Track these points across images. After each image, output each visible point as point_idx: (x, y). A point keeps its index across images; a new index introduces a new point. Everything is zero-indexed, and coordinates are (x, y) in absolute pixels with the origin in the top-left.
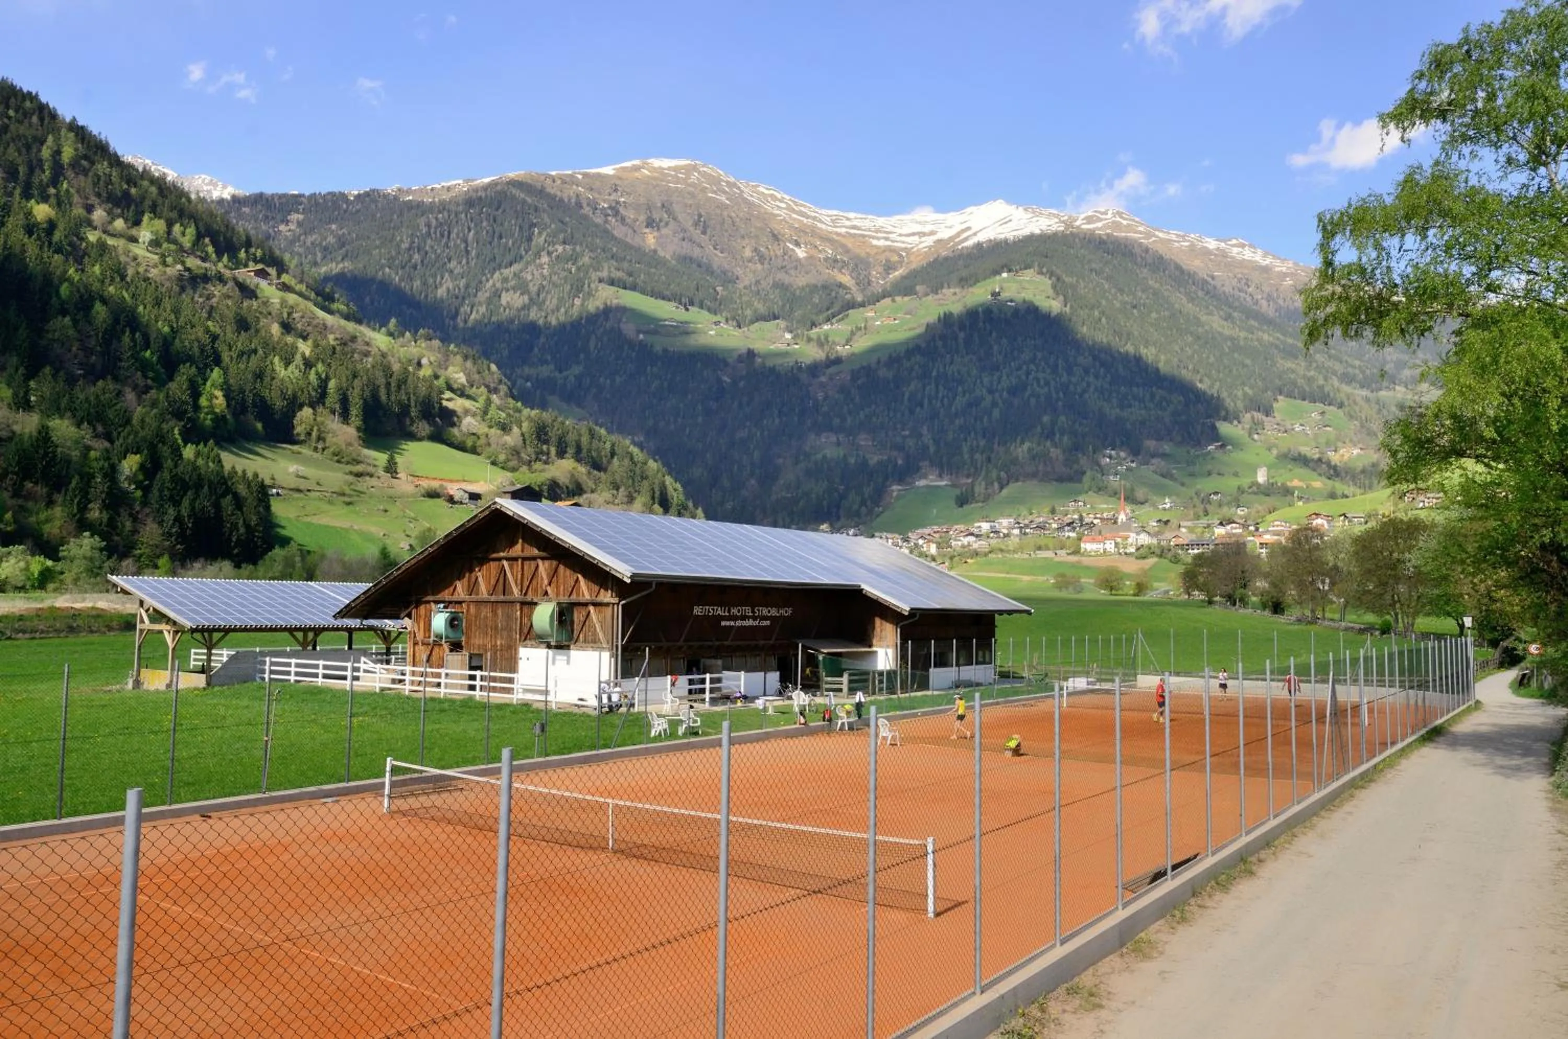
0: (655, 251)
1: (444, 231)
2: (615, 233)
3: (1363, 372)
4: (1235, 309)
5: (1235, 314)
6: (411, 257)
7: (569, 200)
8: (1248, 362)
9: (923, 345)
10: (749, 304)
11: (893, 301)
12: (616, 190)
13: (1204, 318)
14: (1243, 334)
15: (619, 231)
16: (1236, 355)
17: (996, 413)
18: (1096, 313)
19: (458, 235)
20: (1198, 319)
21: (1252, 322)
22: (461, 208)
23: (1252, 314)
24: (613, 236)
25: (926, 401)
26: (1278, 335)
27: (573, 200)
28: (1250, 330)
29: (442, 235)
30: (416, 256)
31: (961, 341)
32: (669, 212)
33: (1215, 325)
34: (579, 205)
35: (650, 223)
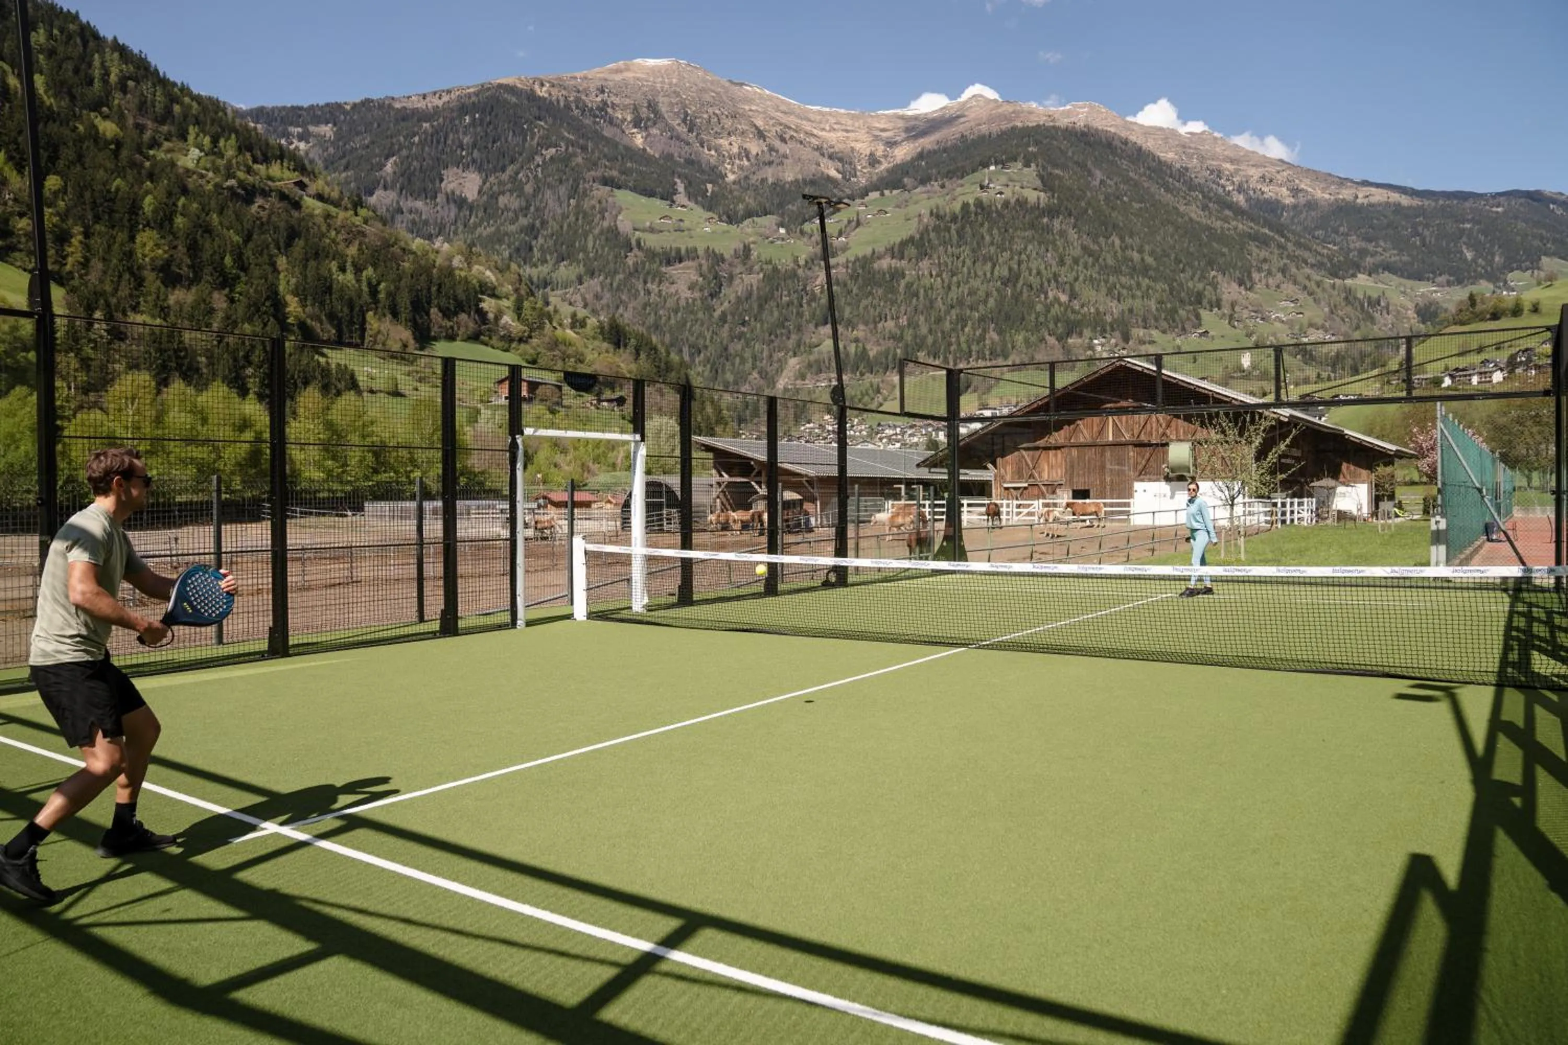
0: (644, 150)
1: (437, 137)
2: (605, 133)
3: (1331, 260)
4: (1210, 199)
5: (1211, 205)
6: (410, 164)
7: (558, 101)
8: (1225, 250)
9: (917, 236)
10: (741, 200)
11: (882, 194)
12: (603, 92)
13: (1182, 208)
14: (1218, 224)
15: (608, 132)
16: (1215, 245)
17: (991, 302)
18: (1083, 204)
19: (453, 141)
20: (1177, 208)
21: (1227, 212)
22: (455, 114)
23: (1225, 204)
24: (603, 136)
25: (922, 291)
26: (1252, 224)
27: (562, 104)
28: (1225, 220)
29: (438, 142)
30: (415, 163)
31: (953, 232)
32: (656, 112)
33: (1193, 215)
34: (568, 107)
35: (637, 123)
